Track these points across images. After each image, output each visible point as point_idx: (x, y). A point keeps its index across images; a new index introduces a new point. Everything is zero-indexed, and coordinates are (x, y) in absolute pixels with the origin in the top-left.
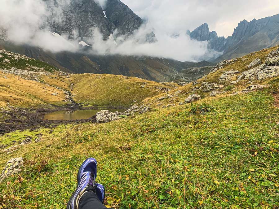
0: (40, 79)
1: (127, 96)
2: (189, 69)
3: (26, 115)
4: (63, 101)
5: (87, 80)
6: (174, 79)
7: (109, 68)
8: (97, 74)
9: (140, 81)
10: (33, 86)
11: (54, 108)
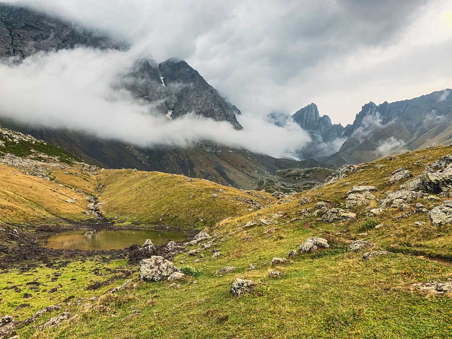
0: (50, 174)
1: (189, 210)
2: (287, 169)
3: (16, 239)
4: (84, 213)
5: (126, 179)
6: (264, 184)
7: (163, 162)
8: (144, 172)
9: (211, 187)
10: (37, 186)
11: (66, 225)
